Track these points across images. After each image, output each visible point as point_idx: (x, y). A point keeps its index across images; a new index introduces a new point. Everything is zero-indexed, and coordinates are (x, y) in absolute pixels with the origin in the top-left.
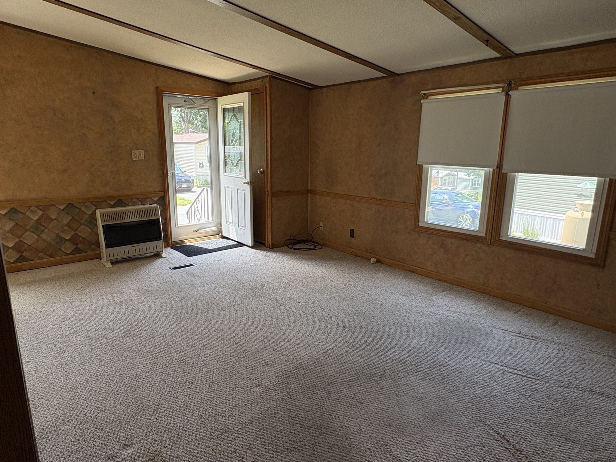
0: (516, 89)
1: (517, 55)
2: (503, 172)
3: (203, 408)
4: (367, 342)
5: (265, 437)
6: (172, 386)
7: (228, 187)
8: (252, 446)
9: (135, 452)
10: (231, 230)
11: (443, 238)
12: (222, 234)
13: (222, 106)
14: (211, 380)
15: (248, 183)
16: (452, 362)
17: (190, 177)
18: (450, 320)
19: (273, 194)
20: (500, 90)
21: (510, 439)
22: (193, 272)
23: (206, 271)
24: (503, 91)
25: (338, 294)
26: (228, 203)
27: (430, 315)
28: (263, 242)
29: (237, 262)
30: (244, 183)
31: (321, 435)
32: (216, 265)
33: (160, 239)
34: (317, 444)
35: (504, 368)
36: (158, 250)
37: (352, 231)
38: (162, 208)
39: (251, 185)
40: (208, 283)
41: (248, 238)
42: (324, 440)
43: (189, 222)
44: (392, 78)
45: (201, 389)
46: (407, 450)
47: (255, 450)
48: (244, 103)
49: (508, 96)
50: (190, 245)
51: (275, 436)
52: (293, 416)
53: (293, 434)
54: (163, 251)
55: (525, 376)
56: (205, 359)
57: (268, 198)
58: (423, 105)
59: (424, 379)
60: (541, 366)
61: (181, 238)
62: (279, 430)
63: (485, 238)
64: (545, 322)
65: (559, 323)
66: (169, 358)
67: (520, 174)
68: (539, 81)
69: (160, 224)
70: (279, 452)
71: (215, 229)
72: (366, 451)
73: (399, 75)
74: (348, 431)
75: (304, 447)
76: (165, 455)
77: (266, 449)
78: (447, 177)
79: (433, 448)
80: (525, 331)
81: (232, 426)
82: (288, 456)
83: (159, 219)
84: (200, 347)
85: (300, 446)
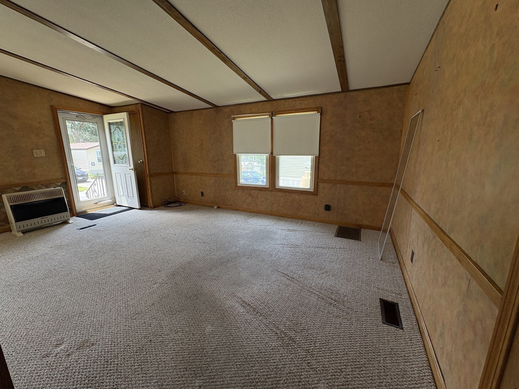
0: (275, 116)
1: (274, 100)
2: (273, 155)
3: (118, 306)
4: (217, 247)
5: (163, 309)
6: (91, 299)
7: (118, 173)
8: (156, 316)
9: (67, 346)
10: (123, 201)
11: (250, 191)
12: (116, 204)
13: (108, 121)
14: (121, 288)
15: (132, 169)
16: (261, 248)
17: (85, 172)
18: (257, 229)
19: (151, 176)
20: (268, 116)
21: (289, 275)
22: (97, 229)
23: (107, 227)
24: (270, 117)
25: (198, 227)
26: (119, 184)
27: (248, 229)
28: (147, 205)
29: (130, 219)
30: (130, 169)
31: (197, 298)
32: (115, 223)
33: (66, 210)
34: (196, 304)
35: (283, 246)
36: (66, 218)
37: (202, 193)
38: (65, 190)
39: (134, 170)
40: (110, 234)
41: (136, 203)
42: (199, 300)
43: (89, 198)
44: (216, 108)
45: (114, 295)
46: (244, 292)
47: (158, 318)
48: (124, 119)
49: (272, 119)
50: (92, 213)
51: (170, 307)
52: (180, 294)
53: (181, 303)
54: (69, 219)
55: (292, 247)
56: (115, 278)
57: (148, 178)
58: (233, 123)
59: (248, 258)
60: (298, 241)
61: (84, 209)
62: (172, 303)
63: (269, 188)
64: (298, 223)
65: (303, 223)
66: (86, 283)
67: (281, 156)
68: (284, 112)
69: (65, 201)
70: (173, 314)
71: (110, 201)
72: (223, 299)
73: (219, 107)
74: (213, 292)
75: (189, 307)
76: (92, 340)
77: (165, 315)
78: (249, 165)
79: (256, 288)
80: (290, 228)
81: (140, 310)
82: (180, 315)
83: (64, 197)
84: (110, 272)
85: (186, 308)
